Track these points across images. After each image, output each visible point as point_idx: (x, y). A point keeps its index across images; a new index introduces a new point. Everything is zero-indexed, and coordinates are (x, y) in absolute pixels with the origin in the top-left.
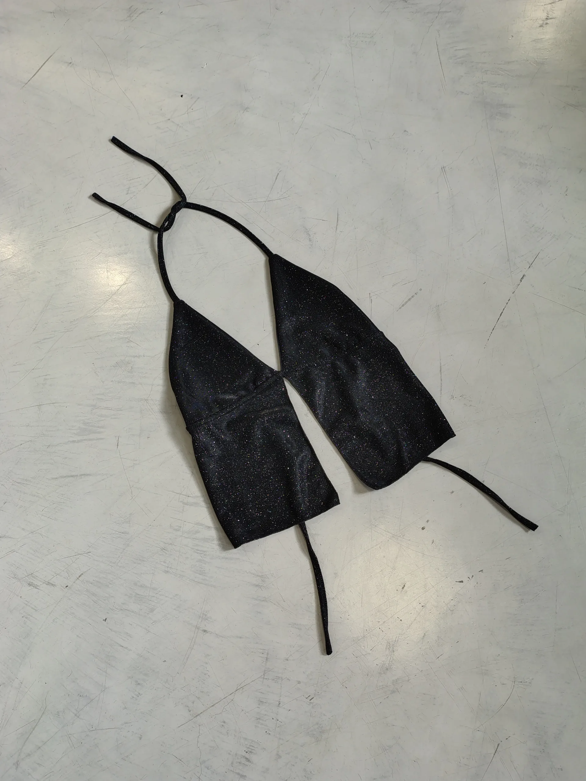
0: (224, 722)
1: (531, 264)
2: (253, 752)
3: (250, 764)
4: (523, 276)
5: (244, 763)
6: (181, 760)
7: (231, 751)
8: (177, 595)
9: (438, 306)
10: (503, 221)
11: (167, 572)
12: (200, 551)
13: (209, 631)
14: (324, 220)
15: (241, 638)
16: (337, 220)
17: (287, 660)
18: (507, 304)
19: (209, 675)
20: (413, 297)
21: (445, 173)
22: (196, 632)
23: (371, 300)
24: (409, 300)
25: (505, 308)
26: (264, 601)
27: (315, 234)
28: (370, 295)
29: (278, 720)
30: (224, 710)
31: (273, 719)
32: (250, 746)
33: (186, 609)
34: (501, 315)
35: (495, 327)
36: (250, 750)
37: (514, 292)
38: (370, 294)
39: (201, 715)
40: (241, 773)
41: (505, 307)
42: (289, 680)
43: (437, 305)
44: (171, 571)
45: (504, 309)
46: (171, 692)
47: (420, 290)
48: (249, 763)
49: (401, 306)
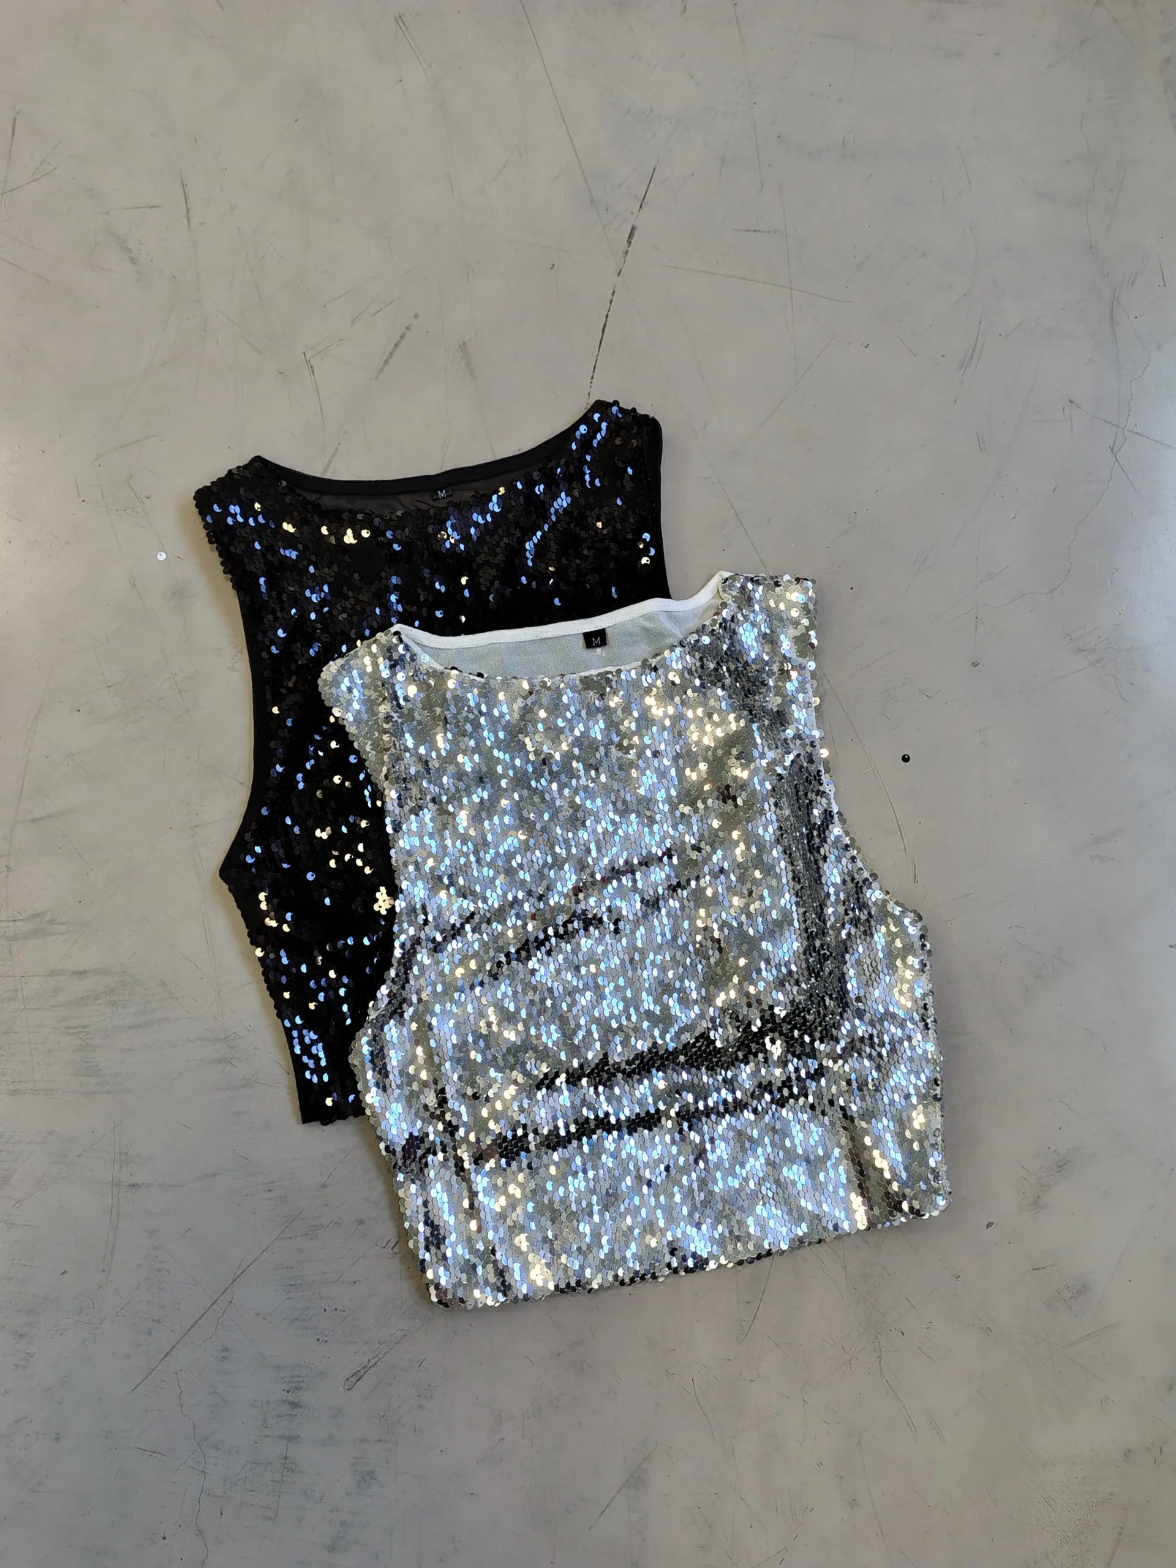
0: (226, 1350)
1: (643, 199)
2: (301, 1388)
3: (301, 1411)
4: (633, 229)
5: (288, 1412)
6: (155, 1453)
7: (256, 1401)
8: (50, 1133)
9: (464, 343)
10: (562, 115)
11: (15, 1092)
12: (76, 1028)
13: (143, 1184)
14: (154, 207)
15: (214, 1175)
16: (186, 199)
17: (325, 1186)
18: (611, 302)
19: (167, 1271)
20: (402, 337)
21: (407, 30)
22: (115, 1193)
23: (312, 367)
24: (397, 345)
25: (609, 314)
26: (244, 1086)
27: (141, 243)
28: (305, 356)
29: (336, 1310)
30: (220, 1327)
31: (325, 1310)
32: (292, 1377)
33: (79, 1156)
34: (603, 331)
35: (596, 362)
36: (294, 1385)
37: (620, 271)
38: (304, 353)
39: (172, 1352)
40: (287, 1434)
41: (609, 311)
42: (340, 1224)
43: (461, 343)
44: (24, 1089)
45: (607, 316)
46: (98, 1328)
47: (414, 317)
48: (298, 1410)
49: (382, 365)
